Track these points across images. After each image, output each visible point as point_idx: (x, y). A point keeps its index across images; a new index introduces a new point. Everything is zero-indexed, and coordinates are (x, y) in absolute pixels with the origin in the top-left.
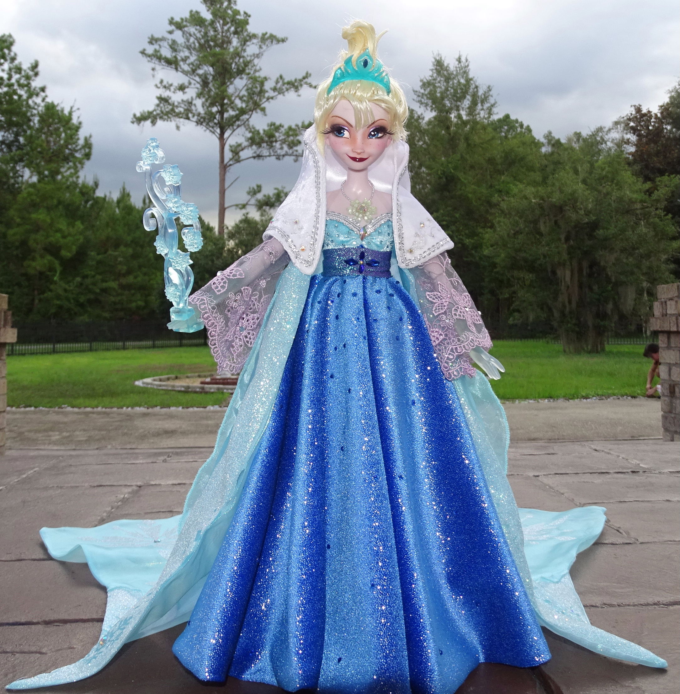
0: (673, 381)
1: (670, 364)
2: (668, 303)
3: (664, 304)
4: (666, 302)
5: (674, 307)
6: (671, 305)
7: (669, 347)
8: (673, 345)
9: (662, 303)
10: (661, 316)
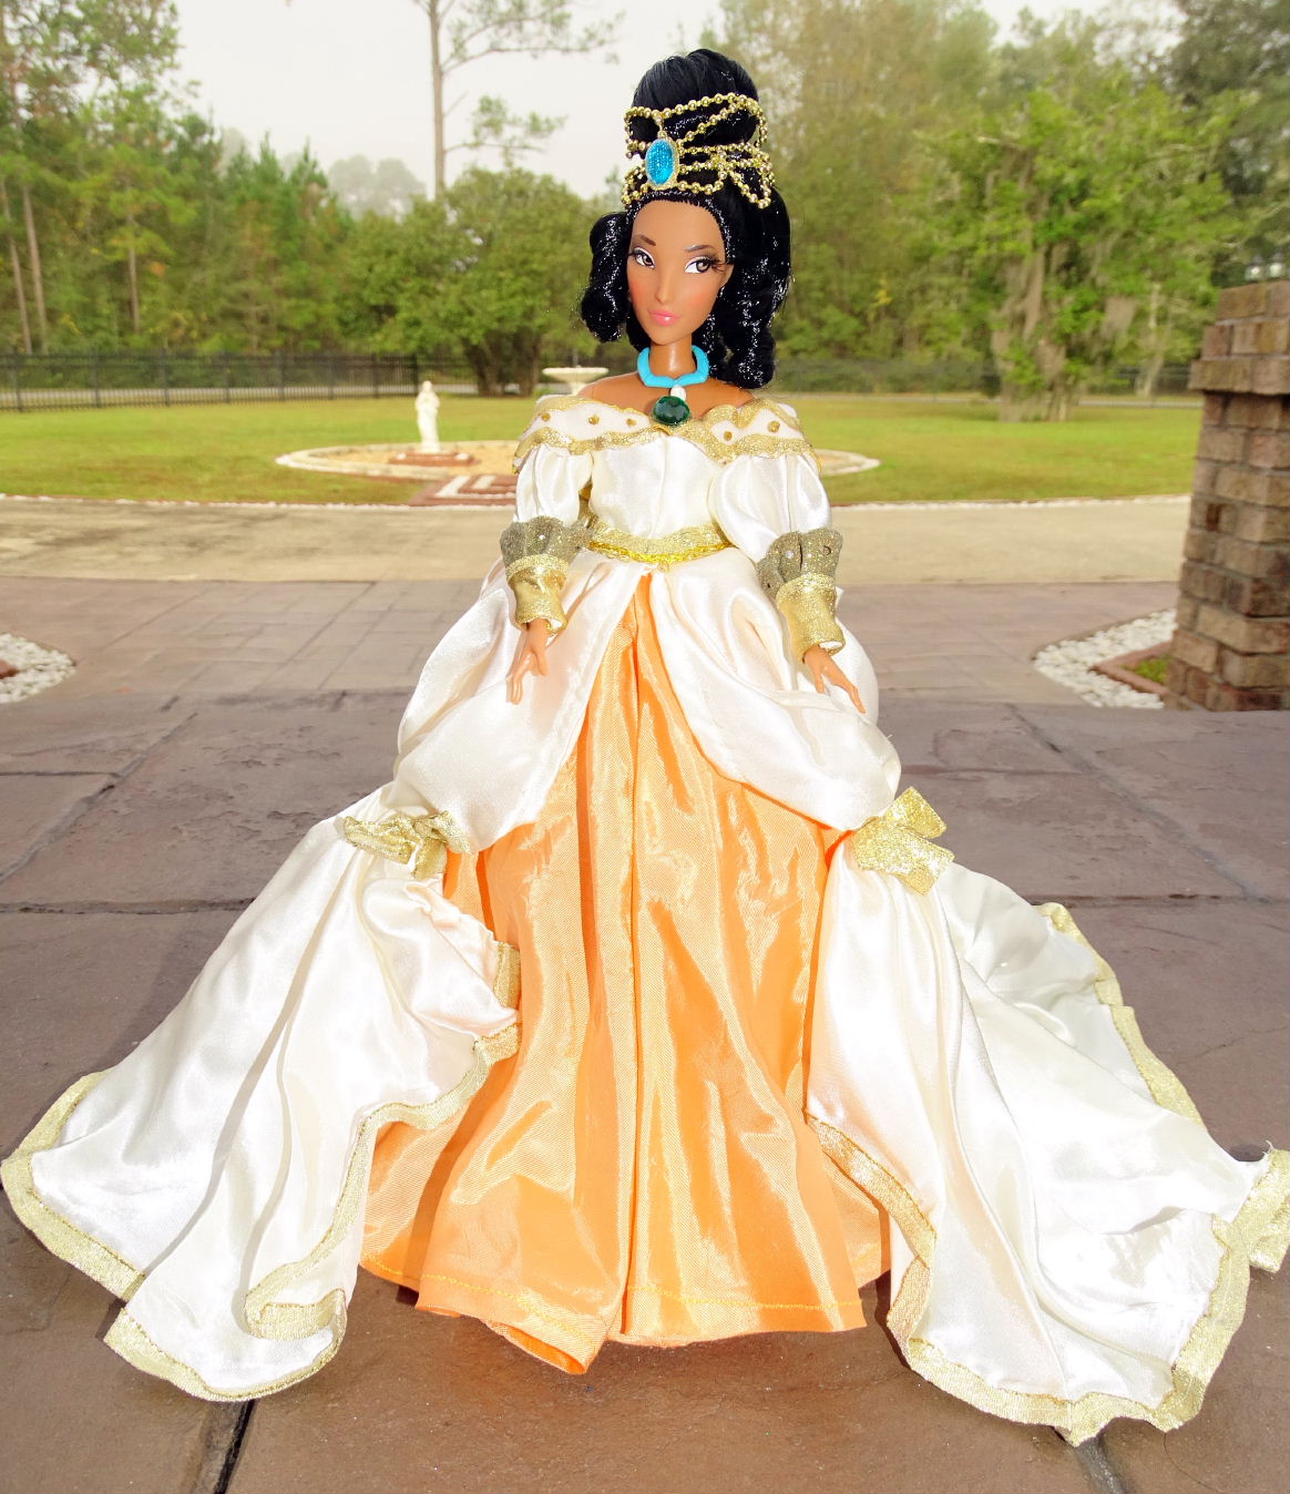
0: (1219, 497)
1: (1218, 461)
2: (1238, 327)
3: (1227, 331)
4: (1232, 326)
5: (1249, 338)
6: (1244, 333)
7: (1221, 426)
8: (1231, 421)
9: (1223, 328)
10: (1215, 359)
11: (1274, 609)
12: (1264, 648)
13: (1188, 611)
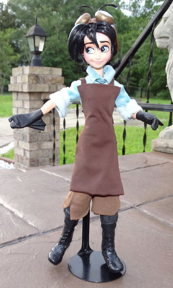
1: (18, 108)
2: (18, 77)
3: (16, 78)
4: (16, 77)
5: (20, 79)
6: (19, 78)
7: (17, 99)
8: (19, 98)
9: (14, 77)
10: (14, 84)
11: (34, 140)
12: (33, 149)
13: (16, 142)
